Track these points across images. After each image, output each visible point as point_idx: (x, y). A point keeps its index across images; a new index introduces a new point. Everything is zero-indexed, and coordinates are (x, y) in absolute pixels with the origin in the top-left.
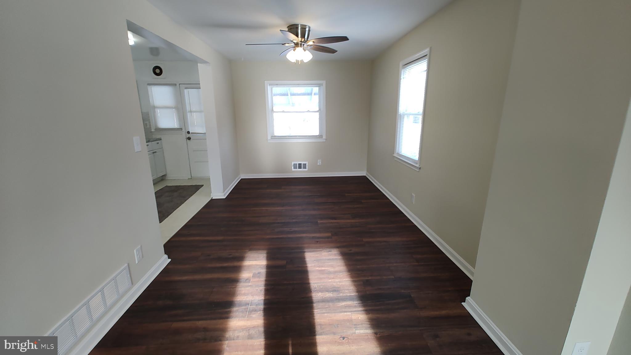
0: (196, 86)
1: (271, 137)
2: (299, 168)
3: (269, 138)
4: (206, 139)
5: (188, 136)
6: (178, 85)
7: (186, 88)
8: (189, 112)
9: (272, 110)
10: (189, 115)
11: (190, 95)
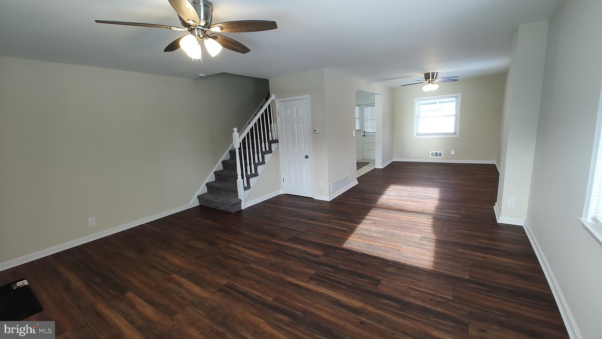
0: (373, 105)
1: (416, 134)
2: (435, 156)
3: (415, 135)
4: (375, 136)
5: (364, 134)
6: (361, 105)
7: (366, 107)
8: (366, 120)
9: (419, 117)
10: (366, 122)
11: (368, 110)
